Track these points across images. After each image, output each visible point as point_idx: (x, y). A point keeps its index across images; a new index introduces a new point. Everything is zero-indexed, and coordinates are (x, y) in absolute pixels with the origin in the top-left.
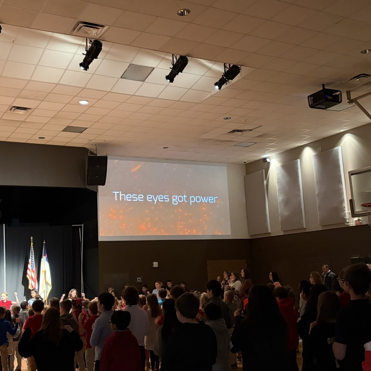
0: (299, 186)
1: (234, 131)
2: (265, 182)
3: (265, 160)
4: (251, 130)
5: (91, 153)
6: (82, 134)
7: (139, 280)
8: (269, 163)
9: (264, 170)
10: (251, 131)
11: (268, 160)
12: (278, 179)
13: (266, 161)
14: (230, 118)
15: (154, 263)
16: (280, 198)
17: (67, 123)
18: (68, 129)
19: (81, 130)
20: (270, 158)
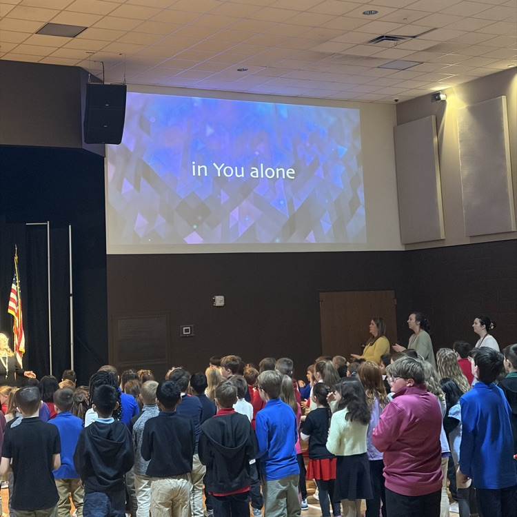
0: (503, 149)
1: (381, 38)
2: (436, 140)
3: (436, 96)
4: (414, 37)
5: (94, 78)
6: (75, 39)
7: (187, 331)
8: (444, 102)
9: (433, 117)
10: (414, 39)
11: (442, 97)
12: (461, 134)
13: (439, 99)
14: (376, 12)
15: (217, 297)
16: (465, 171)
17: (46, 17)
18: (49, 29)
19: (73, 32)
20: (446, 92)
